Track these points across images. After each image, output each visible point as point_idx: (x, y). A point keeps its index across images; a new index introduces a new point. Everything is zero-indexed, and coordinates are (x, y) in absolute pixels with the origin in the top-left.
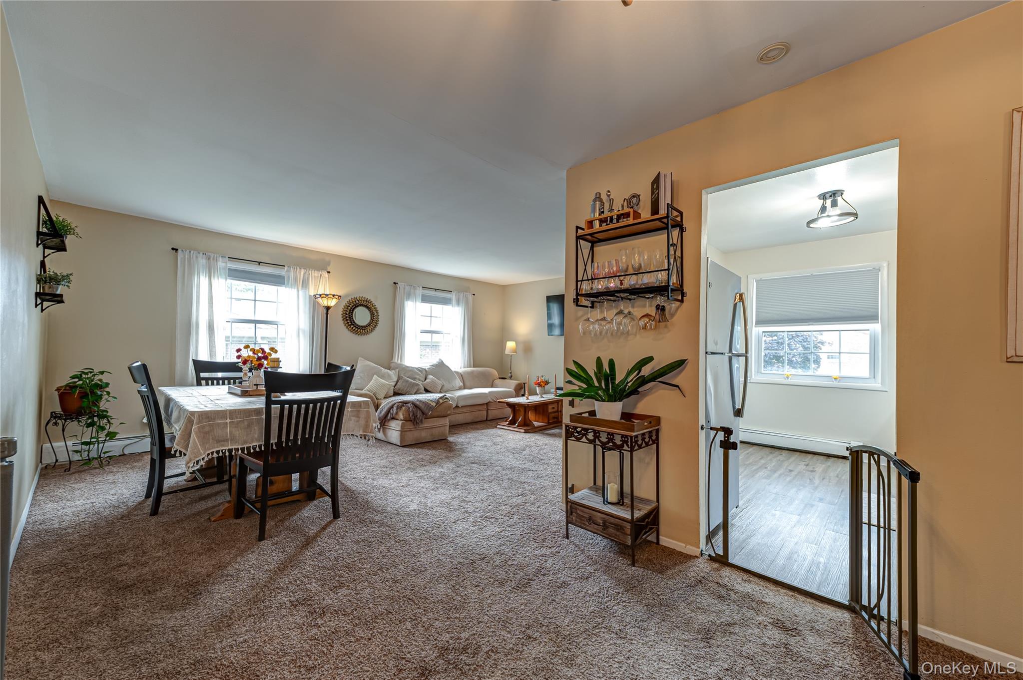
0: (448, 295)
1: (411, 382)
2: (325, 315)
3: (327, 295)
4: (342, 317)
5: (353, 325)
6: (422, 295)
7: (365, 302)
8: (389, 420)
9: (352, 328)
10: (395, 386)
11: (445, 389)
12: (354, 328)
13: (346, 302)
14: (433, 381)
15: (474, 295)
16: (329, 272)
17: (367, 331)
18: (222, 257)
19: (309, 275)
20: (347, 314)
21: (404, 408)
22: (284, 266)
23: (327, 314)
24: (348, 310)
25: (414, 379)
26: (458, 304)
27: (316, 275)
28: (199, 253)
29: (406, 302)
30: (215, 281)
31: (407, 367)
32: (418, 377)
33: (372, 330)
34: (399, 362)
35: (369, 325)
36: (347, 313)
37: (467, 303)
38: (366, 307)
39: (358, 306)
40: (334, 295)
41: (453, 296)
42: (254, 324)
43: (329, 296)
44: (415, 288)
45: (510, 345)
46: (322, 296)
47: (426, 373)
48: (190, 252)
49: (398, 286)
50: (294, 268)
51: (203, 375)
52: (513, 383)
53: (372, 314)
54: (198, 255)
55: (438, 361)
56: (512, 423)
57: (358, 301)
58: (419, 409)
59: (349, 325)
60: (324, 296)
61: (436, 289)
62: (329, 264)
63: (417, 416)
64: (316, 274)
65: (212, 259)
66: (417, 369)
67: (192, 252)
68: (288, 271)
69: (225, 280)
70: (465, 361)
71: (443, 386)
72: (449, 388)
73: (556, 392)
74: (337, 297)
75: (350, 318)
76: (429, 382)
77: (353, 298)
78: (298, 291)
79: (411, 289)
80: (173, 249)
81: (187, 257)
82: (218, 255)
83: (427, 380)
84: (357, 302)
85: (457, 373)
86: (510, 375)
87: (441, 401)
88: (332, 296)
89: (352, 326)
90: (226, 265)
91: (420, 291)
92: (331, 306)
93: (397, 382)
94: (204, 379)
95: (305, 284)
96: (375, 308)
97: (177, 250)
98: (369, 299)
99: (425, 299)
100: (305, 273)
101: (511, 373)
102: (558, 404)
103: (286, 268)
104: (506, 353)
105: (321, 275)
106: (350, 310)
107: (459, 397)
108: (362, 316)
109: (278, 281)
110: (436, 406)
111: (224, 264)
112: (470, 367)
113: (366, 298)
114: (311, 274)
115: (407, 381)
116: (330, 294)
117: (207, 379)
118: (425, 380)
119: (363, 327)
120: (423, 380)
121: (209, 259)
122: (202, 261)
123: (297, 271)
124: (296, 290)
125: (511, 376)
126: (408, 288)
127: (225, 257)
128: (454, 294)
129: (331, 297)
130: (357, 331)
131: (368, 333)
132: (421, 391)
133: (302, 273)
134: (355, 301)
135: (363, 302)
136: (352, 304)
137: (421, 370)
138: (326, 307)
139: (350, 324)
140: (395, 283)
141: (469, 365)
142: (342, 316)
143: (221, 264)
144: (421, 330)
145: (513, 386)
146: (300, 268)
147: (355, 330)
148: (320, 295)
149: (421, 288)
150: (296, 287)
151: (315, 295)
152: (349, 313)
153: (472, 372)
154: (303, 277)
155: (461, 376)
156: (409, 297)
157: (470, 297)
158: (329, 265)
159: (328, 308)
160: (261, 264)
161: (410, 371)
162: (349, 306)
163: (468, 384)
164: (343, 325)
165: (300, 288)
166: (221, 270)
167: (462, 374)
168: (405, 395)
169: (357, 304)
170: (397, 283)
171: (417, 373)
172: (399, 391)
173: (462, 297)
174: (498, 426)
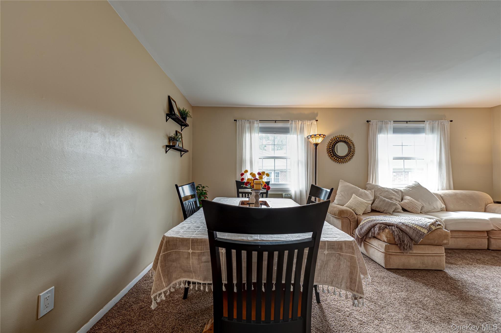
0: (421, 125)
1: (388, 202)
2: (315, 150)
3: (315, 135)
4: (327, 151)
5: (335, 156)
6: (394, 128)
7: (344, 139)
10: (372, 204)
11: (424, 210)
12: (336, 158)
13: (330, 140)
14: (411, 202)
15: (451, 121)
16: (317, 121)
17: (346, 160)
18: (256, 121)
19: (304, 124)
20: (330, 149)
21: (387, 230)
22: (289, 121)
23: (316, 149)
24: (331, 146)
25: (391, 199)
26: (432, 130)
27: (308, 124)
28: (246, 120)
29: (378, 135)
30: (253, 135)
31: (383, 188)
32: (394, 197)
33: (350, 159)
34: (374, 183)
35: (347, 155)
36: (331, 147)
37: (443, 130)
38: (345, 142)
39: (339, 142)
40: (320, 135)
41: (427, 125)
42: (274, 159)
43: (317, 136)
44: (386, 123)
46: (312, 136)
47: (402, 195)
48: (242, 121)
49: (371, 123)
50: (295, 121)
51: (240, 190)
53: (349, 147)
54: (245, 122)
55: (414, 183)
57: (339, 138)
58: (406, 234)
59: (332, 156)
60: (313, 136)
61: (407, 122)
62: (317, 115)
63: (403, 241)
64: (309, 123)
65: (251, 123)
66: (393, 190)
67: (243, 120)
68: (291, 124)
69: (258, 134)
70: (443, 183)
71: (423, 207)
72: (430, 210)
74: (322, 136)
75: (333, 151)
76: (407, 203)
77: (334, 137)
78: (297, 136)
79: (382, 124)
81: (240, 123)
82: (254, 120)
83: (404, 201)
84: (338, 139)
85: (437, 195)
87: (434, 228)
88: (318, 136)
89: (334, 157)
90: (259, 125)
91: (391, 125)
92: (319, 143)
93: (374, 201)
95: (302, 130)
96: (351, 142)
97: (236, 120)
98: (346, 136)
99: (396, 131)
100: (301, 124)
103: (290, 122)
105: (312, 123)
106: (333, 146)
108: (342, 149)
109: (285, 131)
110: (427, 233)
111: (257, 125)
112: (450, 189)
113: (344, 136)
114: (306, 123)
115: (384, 201)
116: (318, 134)
117: (242, 193)
118: (402, 200)
119: (343, 157)
120: (400, 200)
121: (250, 123)
122: (247, 125)
123: (297, 123)
124: (296, 135)
126: (379, 124)
127: (258, 121)
128: (428, 123)
129: (318, 137)
130: (338, 160)
131: (346, 161)
132: (399, 210)
133: (300, 124)
134: (336, 139)
135: (342, 139)
136: (334, 141)
137: (397, 191)
138: (315, 144)
139: (333, 155)
140: (368, 121)
141: (448, 188)
142: (327, 150)
144: (393, 157)
146: (298, 121)
147: (336, 159)
148: (311, 136)
149: (392, 122)
150: (296, 134)
151: (307, 137)
152: (332, 148)
153: (455, 195)
154: (301, 126)
155: (442, 198)
156: (380, 130)
157: (447, 124)
158: (317, 116)
159: (316, 145)
160: (276, 121)
161: (386, 191)
162: (332, 143)
163: (451, 206)
164: (328, 156)
165: (299, 133)
166: (256, 128)
167: (442, 196)
168: (382, 212)
169: (337, 140)
170: (370, 121)
171: (393, 193)
172: (377, 210)
173: (437, 125)
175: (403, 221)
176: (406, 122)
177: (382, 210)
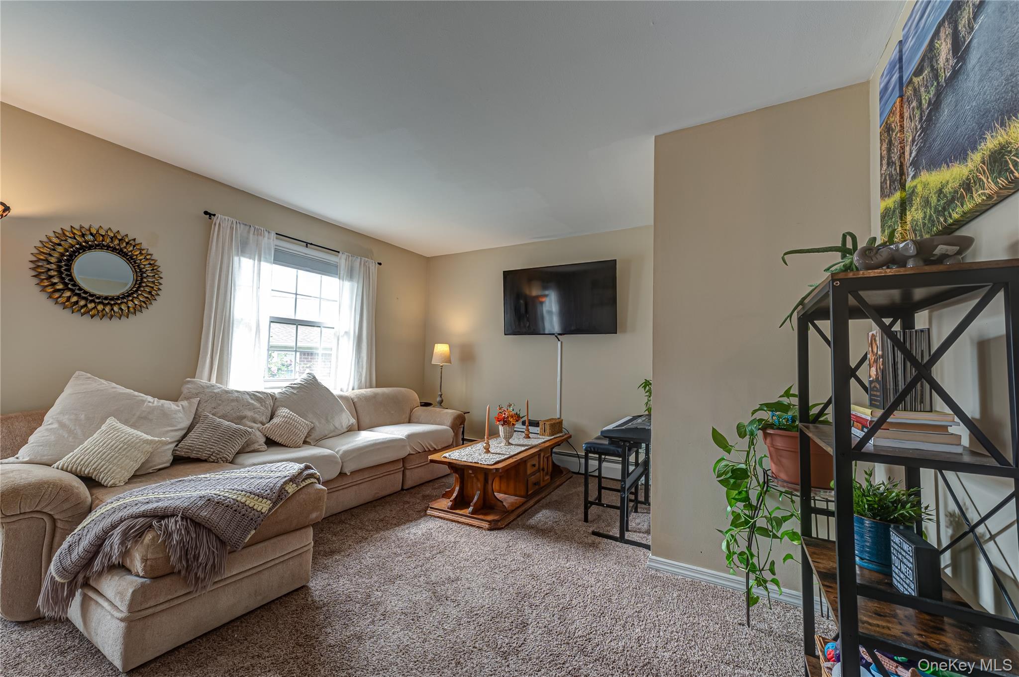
0: (332, 258)
1: (228, 428)
4: (34, 269)
5: (73, 291)
6: (276, 250)
7: (117, 242)
8: (100, 574)
9: (69, 298)
10: (179, 441)
12: (75, 299)
13: (50, 234)
14: (289, 421)
15: (380, 264)
17: (121, 309)
20: (50, 264)
21: (148, 537)
24: (56, 254)
25: (239, 419)
26: (351, 276)
29: (236, 259)
32: (249, 414)
33: (137, 310)
35: (125, 296)
36: (53, 260)
37: (367, 276)
38: (121, 253)
39: (90, 248)
41: (342, 260)
44: (258, 233)
45: (441, 349)
47: (273, 405)
49: (216, 220)
52: (449, 414)
53: (139, 272)
55: (305, 377)
57: (95, 237)
58: (209, 531)
59: (56, 291)
61: (307, 243)
63: (196, 557)
66: (252, 395)
71: (313, 428)
72: (327, 433)
73: (528, 430)
75: (61, 273)
76: (278, 426)
77: (77, 227)
79: (249, 232)
83: (275, 420)
84: (88, 237)
85: (345, 398)
86: (438, 399)
87: (291, 489)
89: (68, 294)
91: (270, 241)
93: (190, 429)
96: (148, 260)
98: (130, 237)
99: (281, 258)
101: (441, 396)
102: (539, 458)
104: (433, 362)
106: (63, 256)
107: (347, 453)
108: (102, 273)
110: (270, 510)
112: (371, 387)
113: (123, 233)
115: (217, 427)
118: (271, 418)
119: (106, 298)
125: (442, 402)
126: (241, 229)
128: (344, 257)
130: (85, 306)
131: (120, 315)
132: (256, 446)
134: (83, 235)
135: (108, 240)
136: (73, 242)
137: (261, 398)
139: (60, 287)
140: (207, 214)
141: (368, 384)
142: (32, 266)
144: (272, 318)
145: (449, 420)
147: (77, 303)
149: (273, 235)
152: (61, 262)
153: (375, 396)
155: (354, 404)
156: (242, 248)
157: (374, 268)
161: (233, 400)
162: (61, 245)
163: (365, 420)
167: (355, 400)
168: (205, 461)
169: (86, 242)
170: (214, 215)
171: (249, 404)
172: (193, 455)
173: (358, 264)
174: (429, 512)
176: (305, 244)
177: (204, 456)
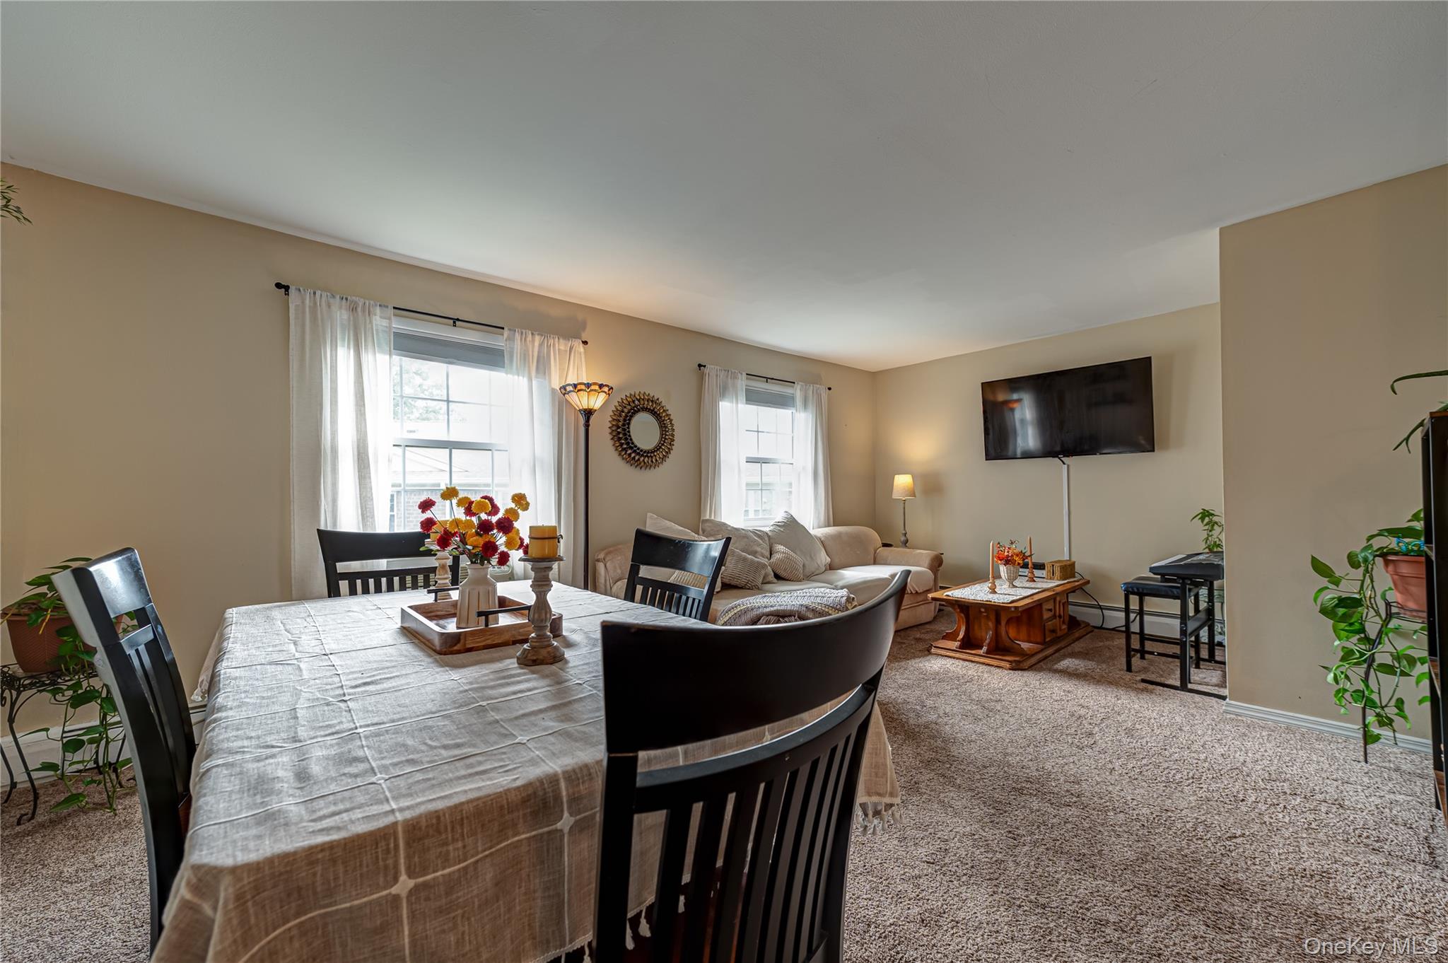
0: (788, 390)
1: (752, 560)
2: (585, 428)
3: (588, 385)
4: (610, 433)
5: (631, 448)
6: (747, 390)
7: (650, 403)
9: (630, 455)
12: (633, 455)
13: (617, 404)
14: (788, 558)
15: (830, 389)
16: (585, 343)
17: (652, 461)
18: (380, 306)
19: (549, 347)
20: (619, 427)
22: (503, 328)
23: (587, 426)
24: (621, 419)
25: (754, 553)
26: (805, 405)
27: (562, 348)
28: (333, 297)
29: (720, 402)
30: (368, 358)
31: (736, 529)
32: (759, 549)
33: (664, 458)
34: (713, 518)
35: (658, 448)
36: (620, 424)
37: (819, 404)
38: (652, 412)
39: (639, 411)
40: (601, 386)
41: (797, 392)
42: (448, 450)
43: (593, 387)
44: (735, 377)
45: (903, 481)
46: (579, 387)
47: (770, 540)
48: (315, 293)
49: (706, 371)
50: (522, 333)
51: (342, 567)
52: (926, 555)
53: (663, 427)
54: (332, 301)
55: (785, 515)
56: (969, 644)
57: (639, 401)
59: (624, 449)
60: (583, 387)
61: (767, 378)
62: (583, 326)
64: (562, 345)
65: (359, 309)
66: (754, 532)
67: (318, 293)
68: (511, 339)
69: (388, 356)
70: (820, 513)
71: (804, 565)
72: (813, 570)
73: (1033, 573)
74: (606, 389)
75: (625, 434)
76: (781, 560)
77: (628, 395)
78: (530, 380)
79: (727, 377)
80: (278, 286)
81: (307, 302)
82: (372, 302)
83: (776, 556)
84: (637, 402)
86: (903, 539)
88: (597, 388)
89: (629, 451)
90: (390, 323)
91: (742, 383)
92: (595, 408)
94: (345, 576)
95: (542, 367)
96: (667, 415)
97: (287, 288)
98: (656, 398)
99: (751, 397)
100: (541, 345)
101: (905, 534)
102: (1055, 602)
103: (506, 332)
104: (895, 496)
105: (571, 348)
106: (625, 420)
108: (644, 432)
109: (490, 358)
111: (385, 323)
112: (829, 526)
113: (652, 395)
114: (554, 344)
115: (745, 559)
116: (595, 384)
118: (771, 554)
119: (648, 452)
120: (767, 554)
121: (353, 309)
122: (341, 315)
123: (528, 339)
124: (526, 380)
125: (907, 541)
126: (723, 375)
127: (387, 307)
128: (799, 387)
129: (595, 390)
130: (639, 459)
131: (656, 465)
132: (770, 579)
133: (537, 344)
134: (634, 402)
135: (646, 403)
136: (629, 407)
137: (761, 535)
138: (585, 410)
139: (625, 446)
140: (700, 366)
141: (827, 523)
142: (609, 431)
143: (380, 321)
144: (747, 458)
145: (927, 561)
146: (532, 334)
147: (634, 458)
148: (575, 386)
149: (744, 375)
150: (526, 374)
151: (564, 388)
152: (624, 425)
153: (837, 537)
154: (539, 352)
156: (724, 392)
157: (824, 394)
158: (584, 328)
159: (588, 413)
160: (457, 323)
162: (623, 412)
164: (613, 449)
165: (533, 373)
166: (381, 335)
167: (823, 539)
168: (742, 588)
169: (636, 406)
170: (705, 366)
171: (756, 541)
172: (733, 583)
173: (811, 393)
174: (933, 650)
175: (806, 602)
177: (742, 582)
